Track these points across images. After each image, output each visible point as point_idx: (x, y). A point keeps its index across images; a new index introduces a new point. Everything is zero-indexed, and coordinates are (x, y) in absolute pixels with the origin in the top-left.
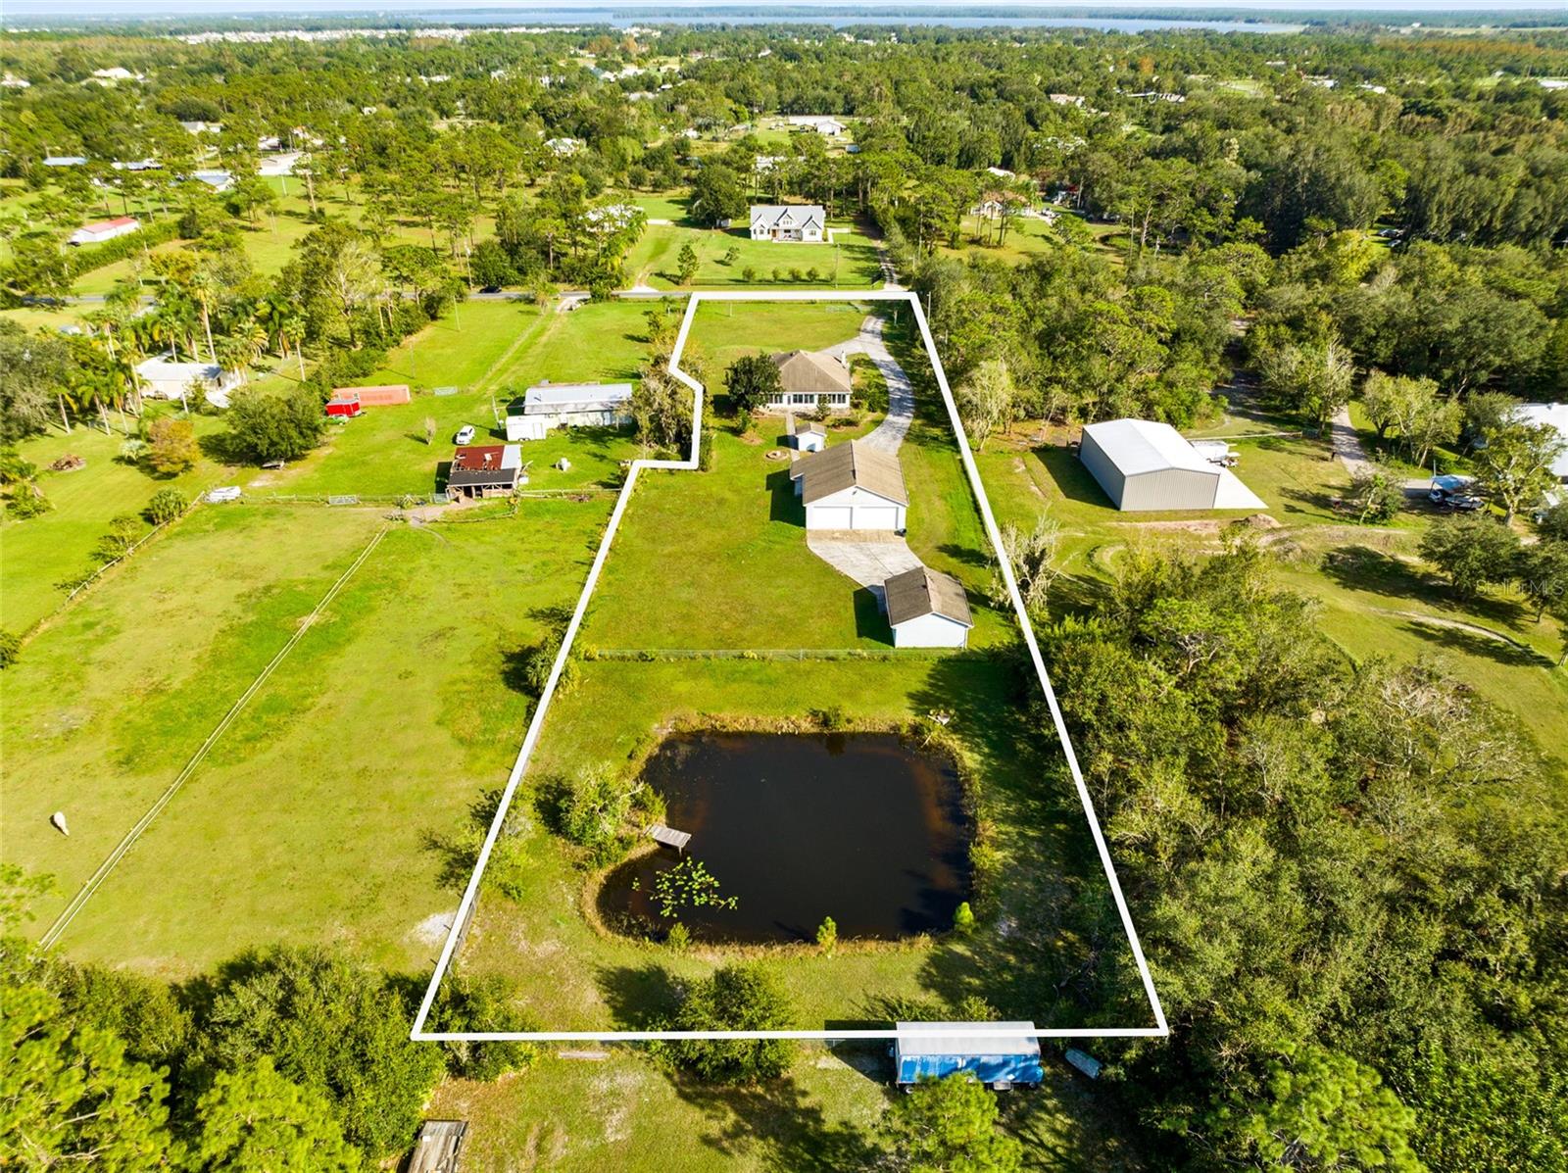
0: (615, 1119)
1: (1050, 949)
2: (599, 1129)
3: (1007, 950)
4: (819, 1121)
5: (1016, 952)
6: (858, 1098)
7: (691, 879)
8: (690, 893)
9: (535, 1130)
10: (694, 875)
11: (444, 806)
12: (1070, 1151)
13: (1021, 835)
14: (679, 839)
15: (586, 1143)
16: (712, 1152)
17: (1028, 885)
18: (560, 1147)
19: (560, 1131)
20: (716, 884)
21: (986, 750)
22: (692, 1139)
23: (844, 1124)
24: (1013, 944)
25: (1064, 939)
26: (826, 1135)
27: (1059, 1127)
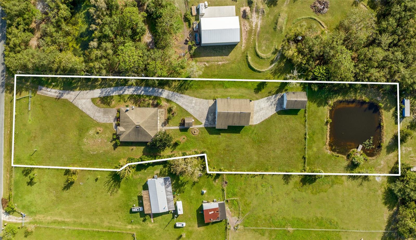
0: (409, 149)
1: (383, 93)
2: (410, 151)
3: (383, 99)
4: (409, 126)
5: (383, 98)
6: (406, 121)
7: (367, 144)
8: (370, 144)
9: (410, 158)
10: (366, 143)
11: (352, 185)
12: (413, 97)
13: (359, 93)
14: (361, 147)
15: (412, 152)
16: (413, 138)
17: (370, 94)
18: (412, 155)
19: (411, 155)
20: (368, 140)
21: (337, 95)
22: (411, 140)
23: (409, 123)
24: (382, 98)
25: (381, 91)
26: (411, 125)
27: (410, 98)
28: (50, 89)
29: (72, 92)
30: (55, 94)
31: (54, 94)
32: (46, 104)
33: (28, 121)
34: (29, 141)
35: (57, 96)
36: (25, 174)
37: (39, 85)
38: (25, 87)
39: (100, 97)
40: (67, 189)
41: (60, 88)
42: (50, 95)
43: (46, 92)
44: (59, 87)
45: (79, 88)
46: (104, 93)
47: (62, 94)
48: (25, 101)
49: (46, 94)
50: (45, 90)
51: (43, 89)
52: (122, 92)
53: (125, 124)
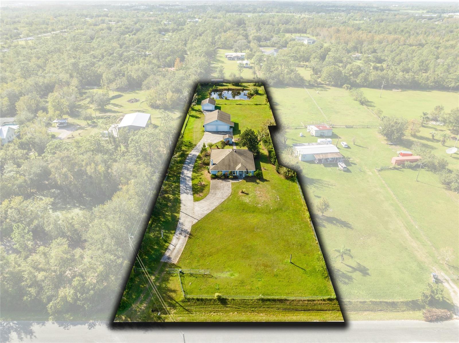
28: (171, 246)
29: (181, 221)
30: (181, 239)
31: (181, 241)
32: (197, 251)
33: (232, 277)
34: (276, 276)
35: (185, 236)
36: (349, 280)
37: (159, 261)
38: (159, 283)
39: (193, 194)
40: (349, 224)
41: (172, 234)
42: (183, 246)
43: (175, 251)
44: (168, 235)
45: (175, 214)
46: (188, 191)
47: (182, 231)
48: (188, 283)
49: (178, 252)
50: (172, 252)
51: (168, 255)
52: (188, 179)
53: (232, 164)
